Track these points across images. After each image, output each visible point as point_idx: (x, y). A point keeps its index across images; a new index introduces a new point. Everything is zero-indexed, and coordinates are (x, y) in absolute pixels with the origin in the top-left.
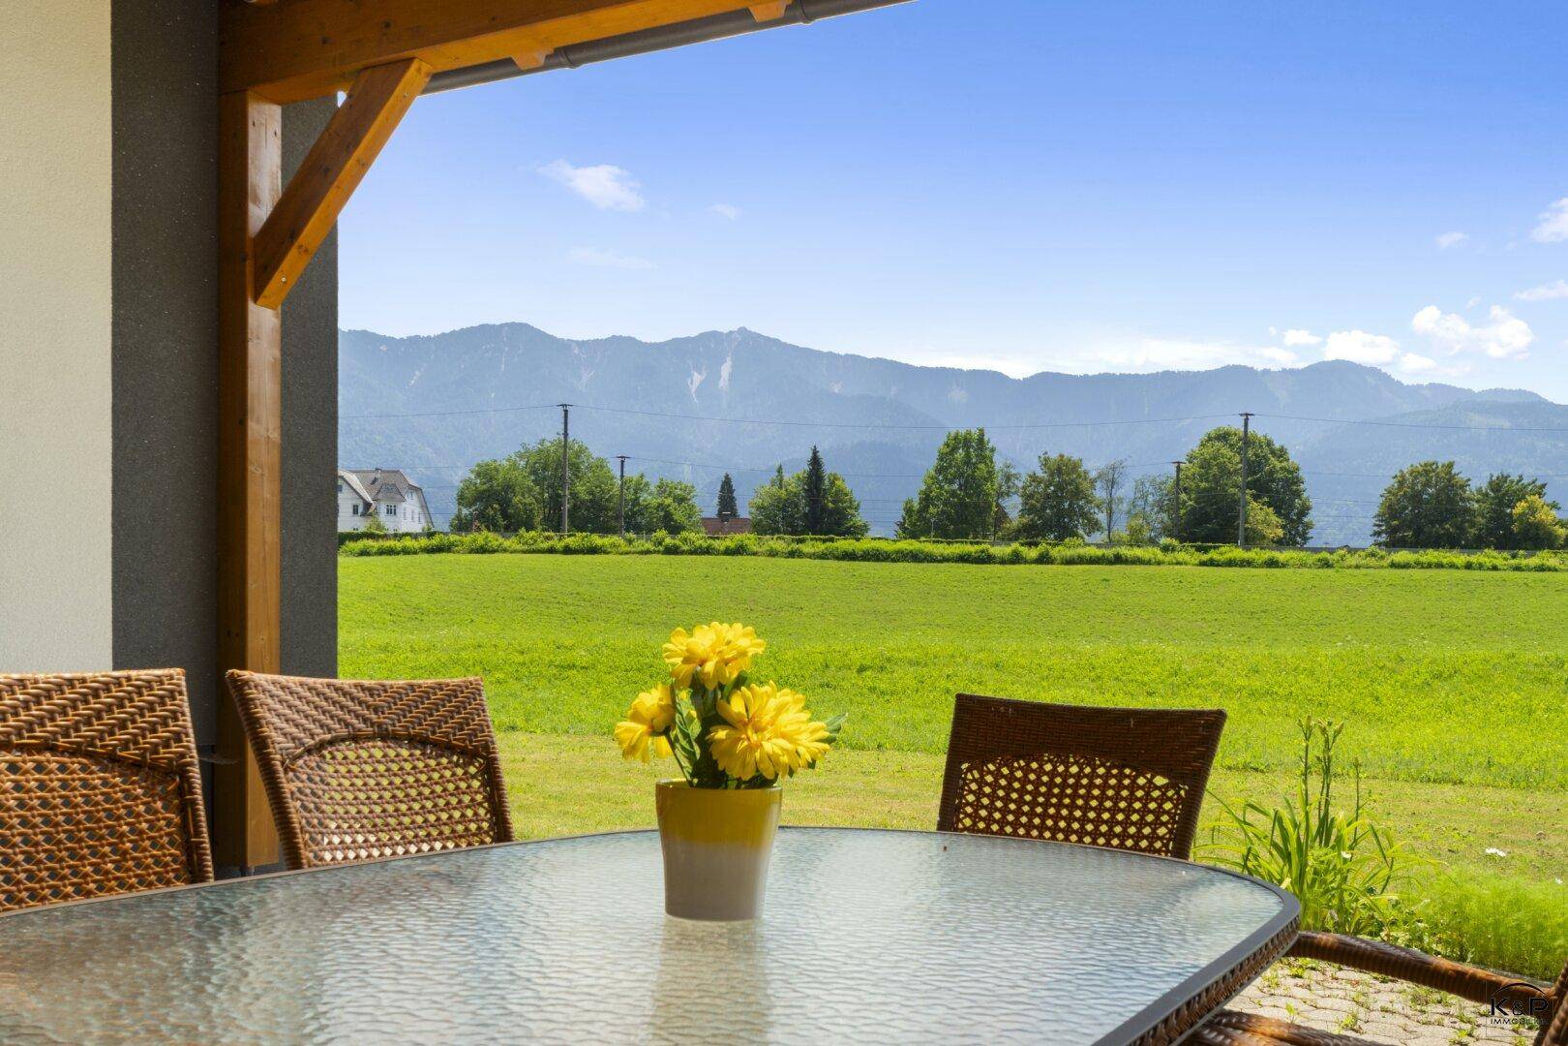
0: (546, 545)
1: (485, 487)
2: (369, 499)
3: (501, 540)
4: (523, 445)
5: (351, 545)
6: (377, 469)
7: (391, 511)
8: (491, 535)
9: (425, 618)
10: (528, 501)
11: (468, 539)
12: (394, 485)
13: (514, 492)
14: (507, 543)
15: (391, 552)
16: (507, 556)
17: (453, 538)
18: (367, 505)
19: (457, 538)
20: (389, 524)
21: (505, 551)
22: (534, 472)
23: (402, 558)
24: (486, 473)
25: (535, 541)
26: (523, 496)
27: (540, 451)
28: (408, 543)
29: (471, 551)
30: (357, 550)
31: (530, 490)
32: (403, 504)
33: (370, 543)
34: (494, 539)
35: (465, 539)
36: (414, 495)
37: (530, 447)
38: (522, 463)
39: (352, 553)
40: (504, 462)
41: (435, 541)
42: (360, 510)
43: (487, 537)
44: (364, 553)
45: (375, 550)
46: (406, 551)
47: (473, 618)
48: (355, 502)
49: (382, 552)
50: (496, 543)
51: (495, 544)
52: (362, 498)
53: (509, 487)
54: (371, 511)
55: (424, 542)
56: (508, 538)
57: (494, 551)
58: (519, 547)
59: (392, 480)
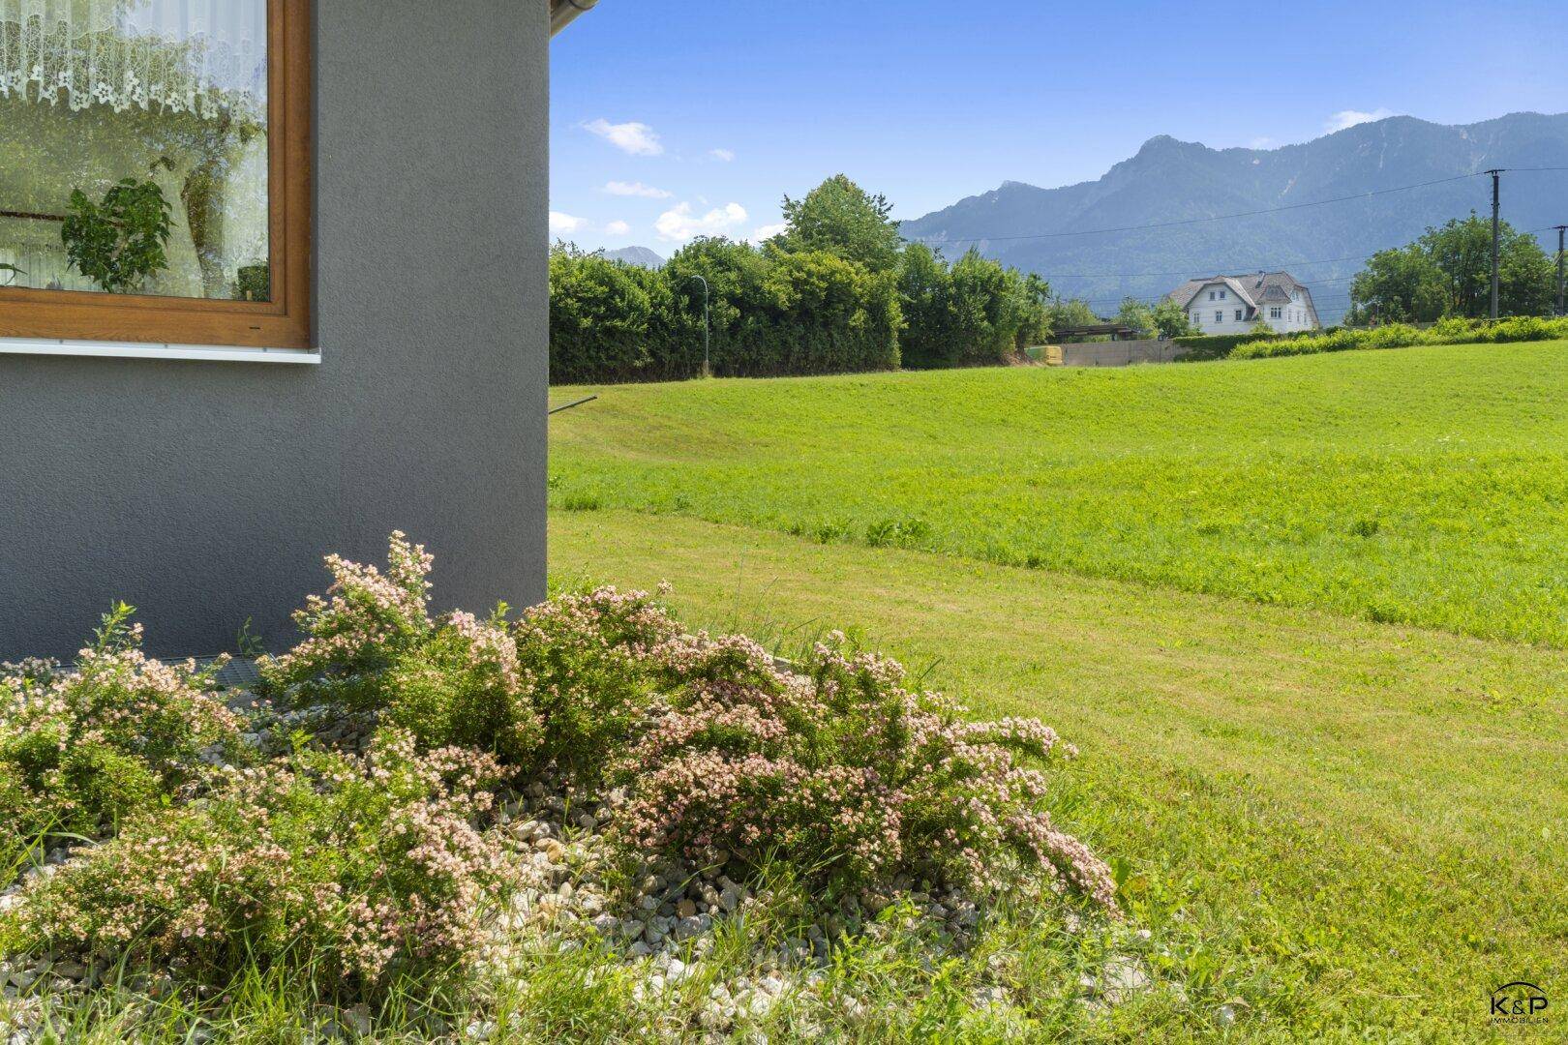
0: (1472, 334)
1: (1383, 279)
2: (1253, 304)
3: (1415, 331)
4: (1429, 229)
5: (1242, 348)
6: (1261, 272)
7: (1276, 314)
8: (1403, 327)
9: (1339, 422)
10: (1435, 289)
11: (1374, 333)
12: (1279, 287)
13: (1418, 282)
14: (1423, 335)
15: (1287, 352)
16: (1424, 349)
17: (1357, 332)
18: (1251, 310)
19: (1362, 332)
20: (1277, 327)
21: (1421, 343)
22: (1443, 258)
23: (1301, 359)
24: (1383, 263)
25: (1459, 330)
26: (1430, 284)
27: (1449, 233)
28: (1306, 341)
29: (1380, 346)
30: (1250, 353)
31: (1438, 278)
32: (1289, 306)
33: (1263, 344)
34: (1407, 331)
35: (1372, 334)
36: (1300, 295)
37: (1437, 231)
38: (1426, 249)
39: (1244, 357)
40: (1406, 250)
41: (1336, 338)
42: (1244, 314)
43: (1398, 329)
44: (1258, 355)
45: (1269, 351)
46: (1304, 351)
47: (1399, 420)
48: (1238, 308)
49: (1276, 353)
50: (1411, 335)
51: (1408, 336)
52: (1245, 302)
53: (1413, 276)
54: (1255, 314)
55: (1323, 340)
56: (1424, 329)
57: (1407, 345)
58: (1439, 338)
59: (1275, 282)
